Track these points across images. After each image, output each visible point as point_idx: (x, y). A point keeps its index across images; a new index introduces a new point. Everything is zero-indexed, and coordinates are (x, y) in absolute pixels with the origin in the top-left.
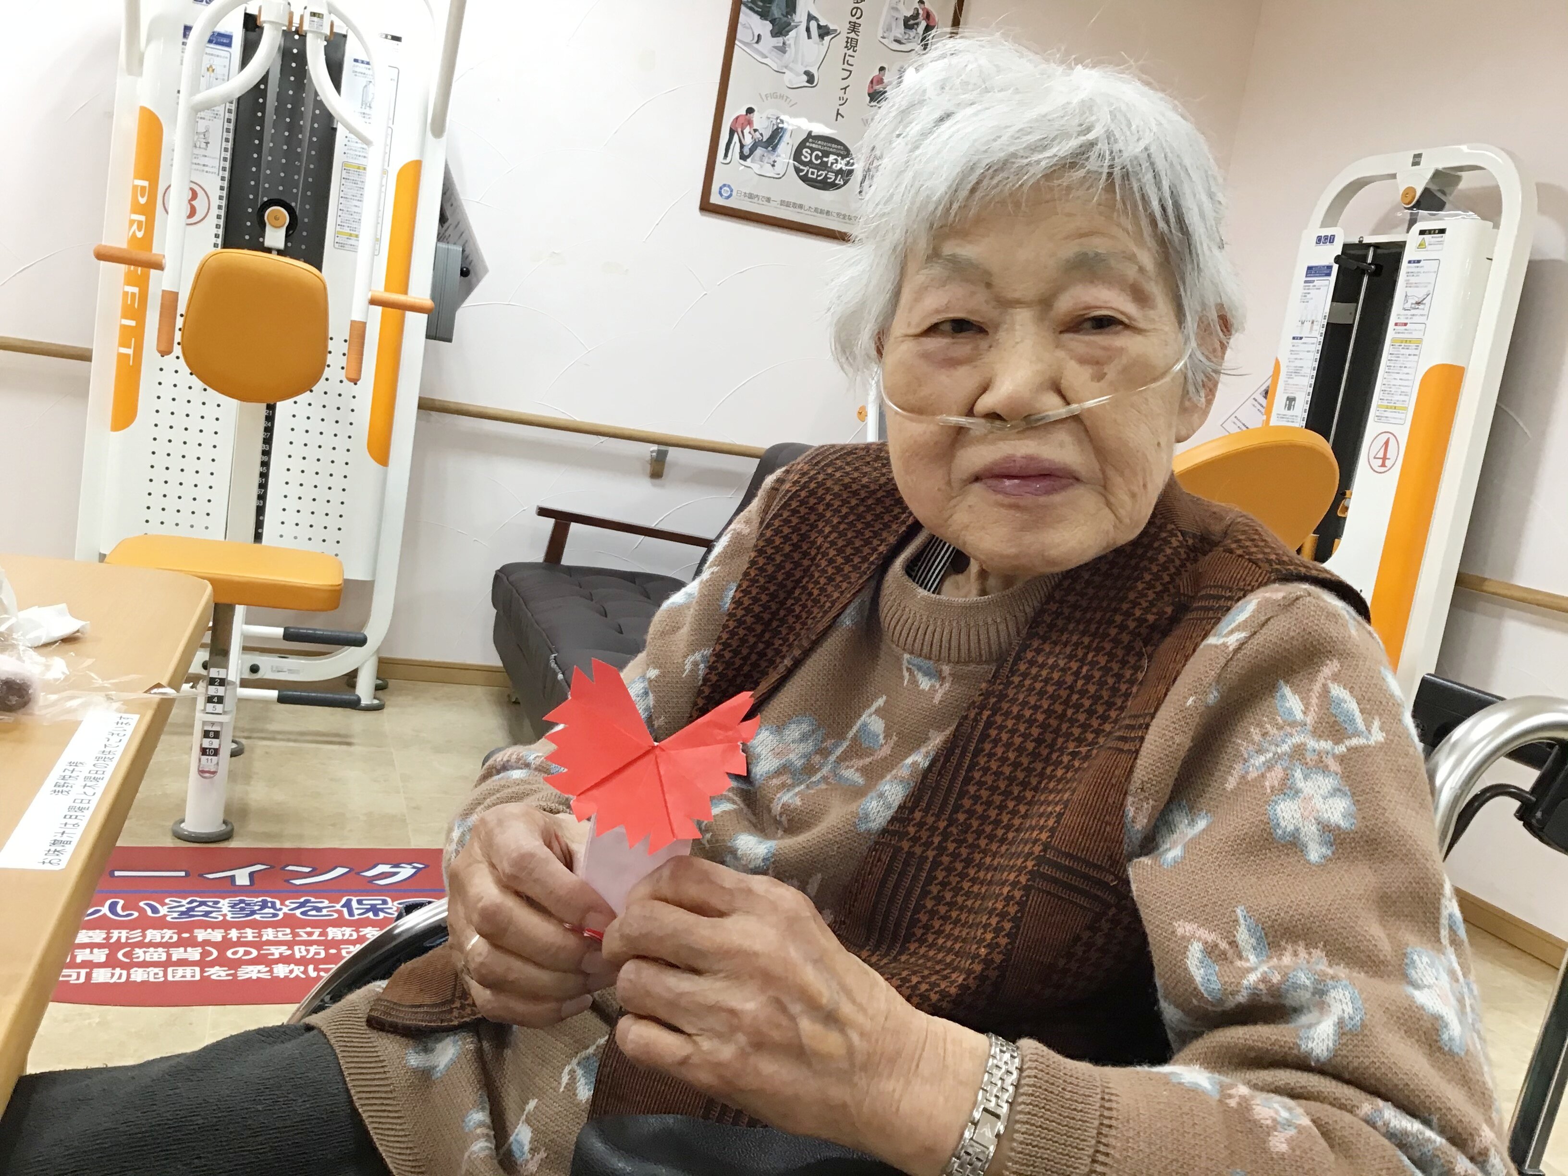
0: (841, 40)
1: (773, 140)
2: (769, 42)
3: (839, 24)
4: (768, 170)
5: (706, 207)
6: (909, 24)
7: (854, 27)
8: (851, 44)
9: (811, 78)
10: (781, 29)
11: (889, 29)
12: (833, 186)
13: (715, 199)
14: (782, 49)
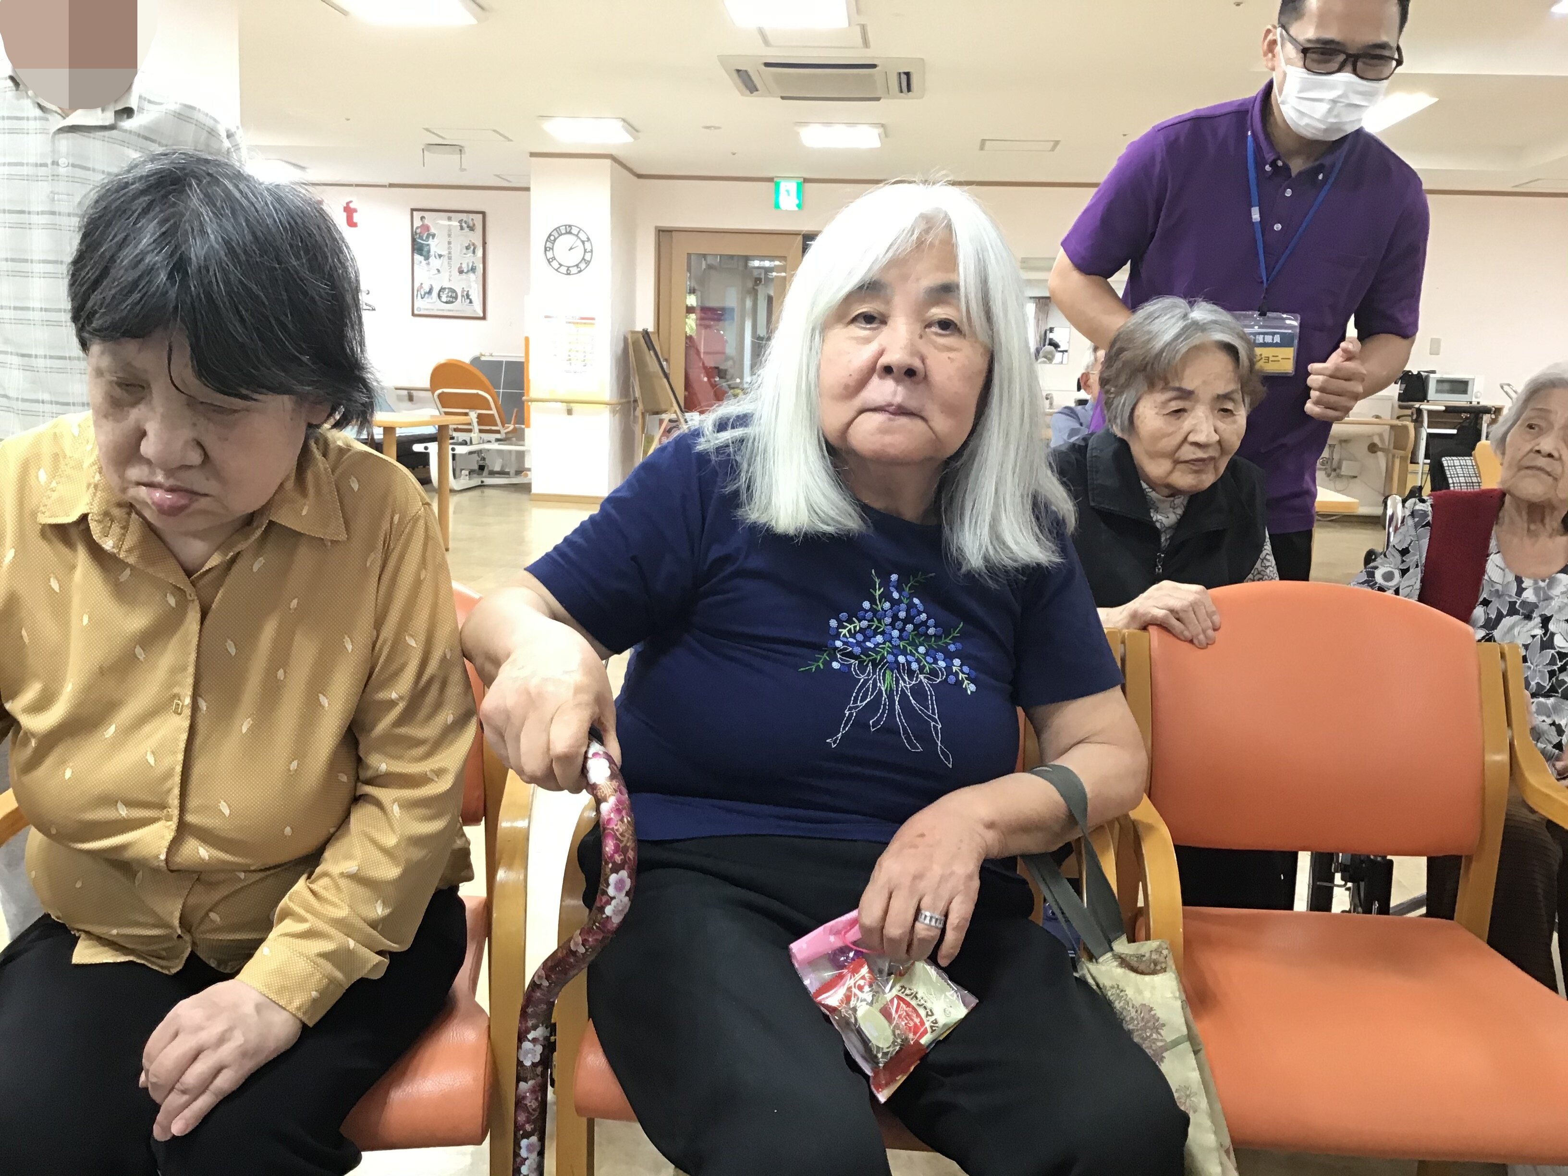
0: (446, 258)
1: (430, 292)
2: (424, 262)
3: (445, 252)
4: (430, 300)
5: (413, 315)
6: (467, 248)
7: (450, 253)
8: (450, 258)
9: (438, 271)
10: (427, 258)
11: (461, 251)
12: (452, 302)
13: (416, 312)
14: (428, 264)
